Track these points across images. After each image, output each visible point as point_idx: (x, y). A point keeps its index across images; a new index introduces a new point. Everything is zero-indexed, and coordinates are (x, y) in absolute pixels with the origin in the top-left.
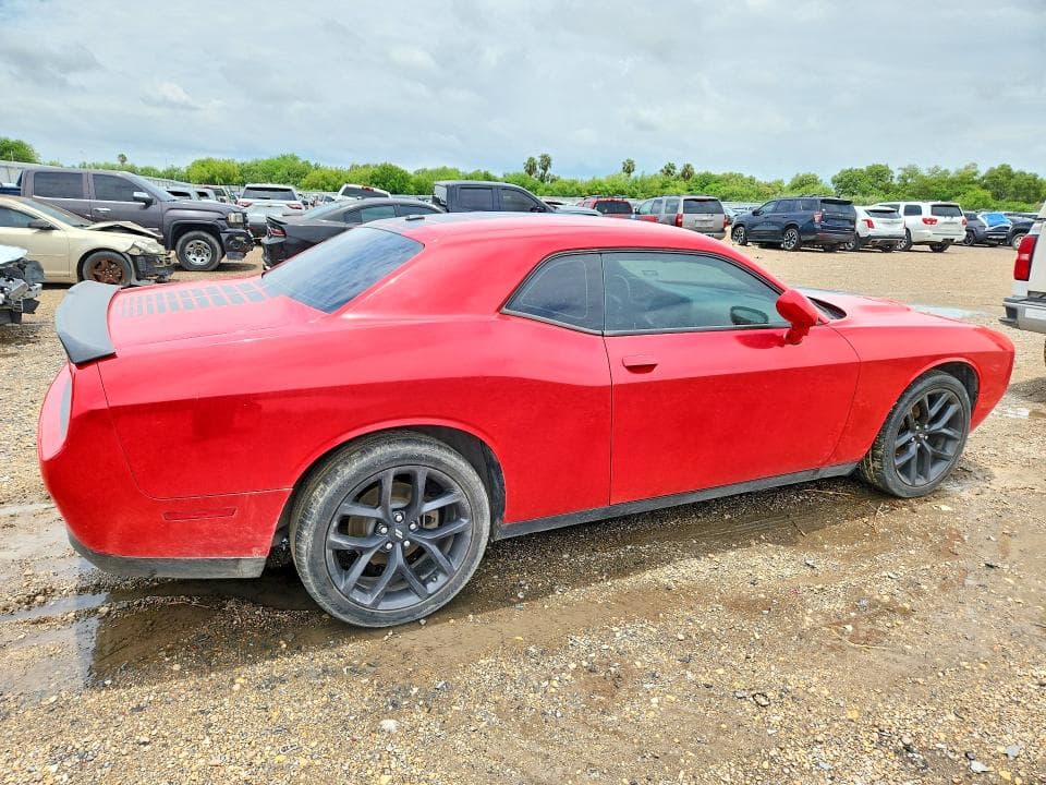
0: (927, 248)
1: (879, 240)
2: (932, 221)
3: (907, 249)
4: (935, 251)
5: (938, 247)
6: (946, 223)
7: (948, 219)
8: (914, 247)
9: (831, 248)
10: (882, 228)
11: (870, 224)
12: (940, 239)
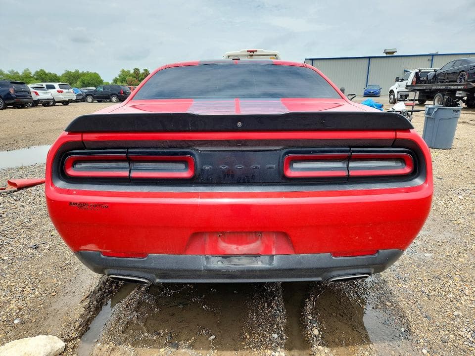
0: (61, 104)
1: (43, 101)
2: (62, 92)
3: (54, 105)
4: (65, 105)
5: (66, 103)
6: (67, 92)
7: (67, 90)
8: (57, 104)
9: (21, 106)
10: (42, 95)
11: (37, 94)
12: (67, 99)
